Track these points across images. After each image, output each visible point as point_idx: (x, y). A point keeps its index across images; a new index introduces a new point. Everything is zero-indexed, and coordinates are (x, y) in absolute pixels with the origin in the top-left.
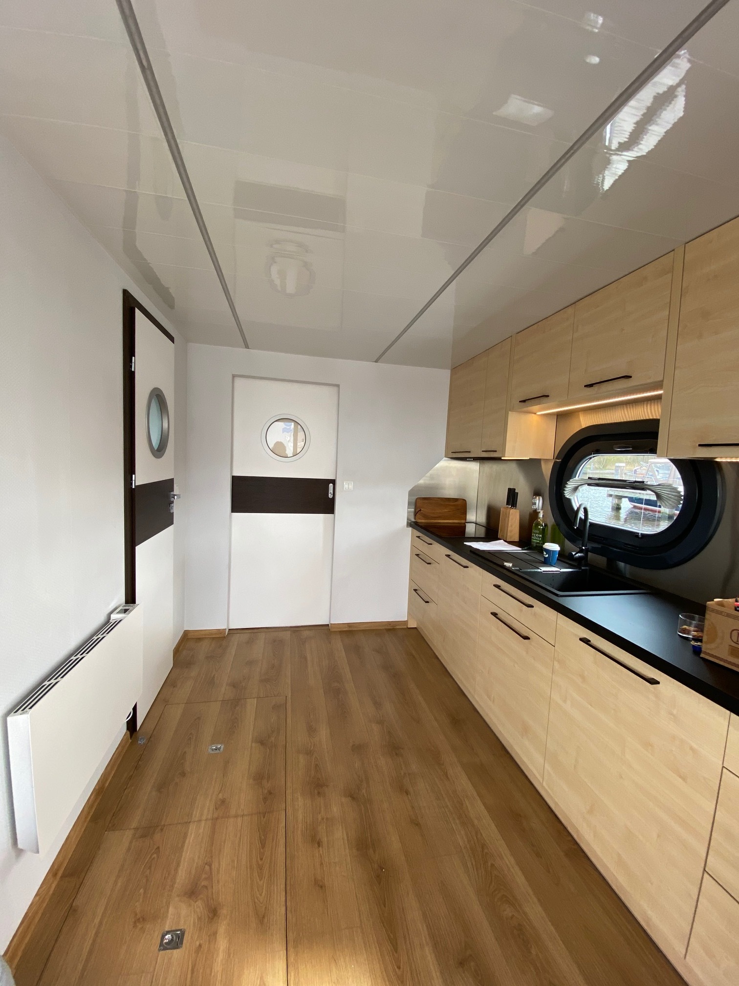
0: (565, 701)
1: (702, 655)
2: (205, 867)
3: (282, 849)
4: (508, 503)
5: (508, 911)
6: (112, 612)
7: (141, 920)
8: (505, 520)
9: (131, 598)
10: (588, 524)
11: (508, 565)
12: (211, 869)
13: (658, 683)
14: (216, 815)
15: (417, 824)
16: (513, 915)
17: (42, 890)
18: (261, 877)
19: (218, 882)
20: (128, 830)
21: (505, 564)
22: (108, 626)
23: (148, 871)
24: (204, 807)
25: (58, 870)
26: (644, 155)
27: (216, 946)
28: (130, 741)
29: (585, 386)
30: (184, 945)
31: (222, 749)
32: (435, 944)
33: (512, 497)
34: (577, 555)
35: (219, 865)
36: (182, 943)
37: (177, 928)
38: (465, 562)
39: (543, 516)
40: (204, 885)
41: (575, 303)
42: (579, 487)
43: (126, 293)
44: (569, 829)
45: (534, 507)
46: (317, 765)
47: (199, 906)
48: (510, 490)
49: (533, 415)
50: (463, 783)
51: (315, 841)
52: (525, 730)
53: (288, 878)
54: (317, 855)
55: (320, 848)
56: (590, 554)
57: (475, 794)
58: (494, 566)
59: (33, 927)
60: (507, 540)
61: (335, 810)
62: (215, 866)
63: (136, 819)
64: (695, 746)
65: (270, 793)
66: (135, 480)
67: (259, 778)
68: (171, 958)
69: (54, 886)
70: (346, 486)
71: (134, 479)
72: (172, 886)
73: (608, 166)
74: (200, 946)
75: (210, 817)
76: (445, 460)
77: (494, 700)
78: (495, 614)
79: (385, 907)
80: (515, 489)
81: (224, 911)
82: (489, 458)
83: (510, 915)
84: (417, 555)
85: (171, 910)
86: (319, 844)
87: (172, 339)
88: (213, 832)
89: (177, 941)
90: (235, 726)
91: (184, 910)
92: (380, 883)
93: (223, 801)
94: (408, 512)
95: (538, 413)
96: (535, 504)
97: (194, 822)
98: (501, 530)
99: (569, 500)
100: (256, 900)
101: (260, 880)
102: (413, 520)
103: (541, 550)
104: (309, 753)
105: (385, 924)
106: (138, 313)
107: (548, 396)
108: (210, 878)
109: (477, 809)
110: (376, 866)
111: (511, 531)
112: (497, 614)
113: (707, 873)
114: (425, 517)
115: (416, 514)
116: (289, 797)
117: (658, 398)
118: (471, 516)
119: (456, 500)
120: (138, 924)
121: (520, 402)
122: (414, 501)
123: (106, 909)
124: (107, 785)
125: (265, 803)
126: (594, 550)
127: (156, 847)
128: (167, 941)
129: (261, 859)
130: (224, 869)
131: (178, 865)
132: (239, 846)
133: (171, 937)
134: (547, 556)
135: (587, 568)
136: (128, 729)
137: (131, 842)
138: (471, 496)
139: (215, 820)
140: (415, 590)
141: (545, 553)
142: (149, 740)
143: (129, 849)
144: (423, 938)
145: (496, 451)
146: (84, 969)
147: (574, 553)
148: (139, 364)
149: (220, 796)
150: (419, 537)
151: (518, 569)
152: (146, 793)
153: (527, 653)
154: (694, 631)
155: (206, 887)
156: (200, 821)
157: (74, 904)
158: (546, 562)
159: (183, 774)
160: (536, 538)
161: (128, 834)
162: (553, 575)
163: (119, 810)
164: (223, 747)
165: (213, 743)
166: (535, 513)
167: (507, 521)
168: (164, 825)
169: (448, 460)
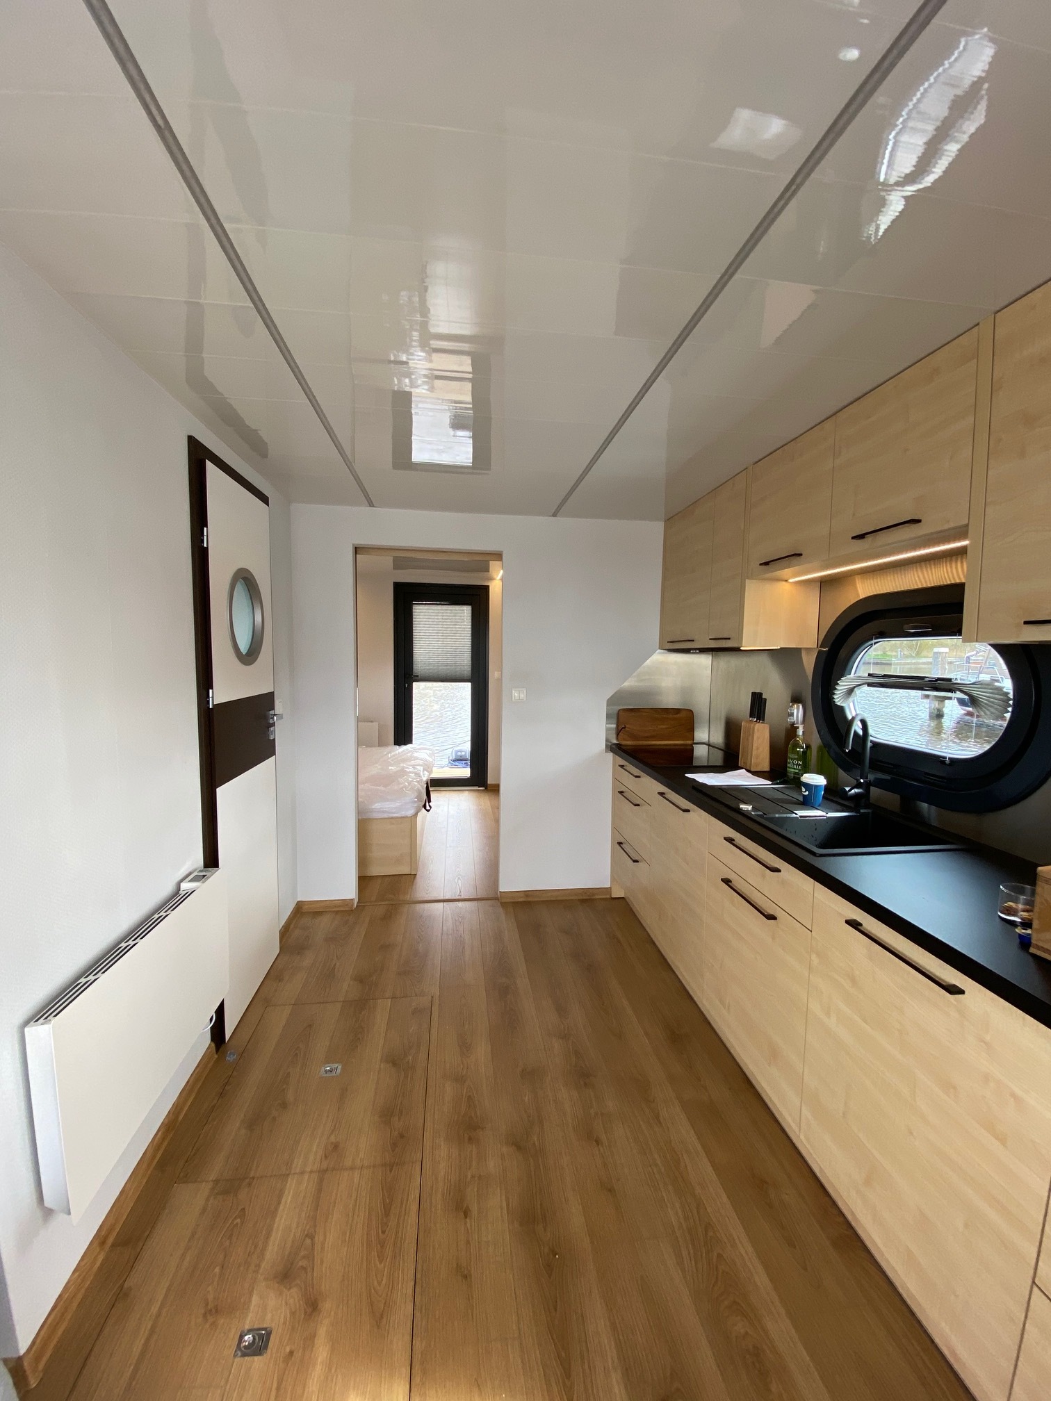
0: (828, 1014)
1: (1032, 950)
2: (304, 1240)
3: (412, 1219)
4: (751, 715)
5: (739, 1326)
6: (182, 881)
7: (213, 1312)
8: (748, 739)
9: (211, 859)
10: (869, 744)
11: (746, 807)
12: (313, 1244)
13: (962, 992)
14: (324, 1166)
15: (611, 1190)
16: (747, 1333)
17: (83, 1263)
18: (381, 1257)
19: (322, 1262)
20: (204, 1183)
21: (741, 806)
22: (176, 899)
23: (228, 1241)
24: (309, 1154)
25: (106, 1238)
26: (929, 187)
27: (313, 1355)
28: (216, 1056)
29: (853, 538)
30: (269, 1350)
31: (339, 1071)
32: (627, 1369)
33: (758, 705)
34: (853, 791)
35: (325, 1236)
36: (266, 1347)
37: (261, 1326)
38: (685, 803)
39: (803, 732)
40: (302, 1266)
41: (835, 414)
42: (856, 689)
43: (191, 440)
44: (840, 1204)
45: (790, 720)
46: (469, 1097)
47: (293, 1296)
48: (754, 695)
49: (784, 583)
50: (683, 1131)
51: (461, 1209)
52: (774, 1055)
53: (420, 1261)
54: (463, 1229)
55: (468, 1220)
56: (872, 788)
57: (699, 1148)
58: (725, 810)
59: (69, 1316)
60: (752, 770)
61: (492, 1165)
62: (319, 1238)
63: (217, 1167)
64: (1018, 1092)
65: (402, 1136)
66: (213, 697)
67: (389, 1113)
68: (251, 1368)
69: (101, 1258)
70: (515, 694)
71: (211, 695)
72: (258, 1266)
73: (882, 209)
74: (291, 1353)
75: (315, 1168)
76: (659, 653)
77: (729, 1007)
78: (727, 881)
79: (556, 1310)
80: (761, 694)
81: (327, 1306)
82: (723, 648)
83: (742, 1331)
84: (621, 792)
85: (255, 1300)
86: (466, 1214)
87: (265, 499)
88: (319, 1190)
89: (260, 1345)
90: (359, 1039)
91: (272, 1301)
92: (550, 1276)
93: (336, 1147)
94: (607, 730)
95: (791, 581)
96: (792, 715)
97: (294, 1174)
98: (742, 755)
99: (841, 709)
100: (373, 1291)
101: (381, 1263)
102: (615, 741)
103: (798, 784)
104: (459, 1079)
105: (555, 1336)
106: (210, 467)
107: (801, 555)
108: (310, 1257)
109: (701, 1170)
110: (546, 1250)
111: (757, 757)
112: (731, 881)
113: (1037, 1286)
114: (634, 737)
115: (619, 732)
116: (427, 1143)
117: (962, 552)
118: (701, 734)
119: (678, 711)
120: (208, 1317)
121: (761, 564)
122: (616, 712)
123: (166, 1295)
124: (181, 1117)
125: (393, 1151)
126: (879, 783)
127: (240, 1209)
128: (247, 1344)
129: (383, 1232)
130: (330, 1244)
131: (268, 1237)
132: (354, 1210)
133: (252, 1338)
134: (807, 793)
135: (869, 811)
136: (213, 1039)
137: (207, 1200)
138: (701, 705)
139: (322, 1172)
140: (620, 843)
141: (804, 789)
142: (241, 1055)
143: (204, 1210)
144: (610, 1360)
145: (729, 639)
146: (132, 1377)
147: (847, 789)
148: (214, 537)
149: (333, 1139)
150: (622, 766)
151: (761, 813)
152: (233, 1130)
153: (773, 938)
154: (1024, 911)
155: (304, 1268)
156: (302, 1173)
157: (126, 1286)
158: (806, 803)
159: (284, 1105)
160: (793, 766)
161: (205, 1189)
162: (815, 822)
163: (194, 1155)
164: (340, 1067)
165: (327, 1061)
166: (792, 729)
167: (750, 741)
168: (253, 1178)
169: (663, 653)
